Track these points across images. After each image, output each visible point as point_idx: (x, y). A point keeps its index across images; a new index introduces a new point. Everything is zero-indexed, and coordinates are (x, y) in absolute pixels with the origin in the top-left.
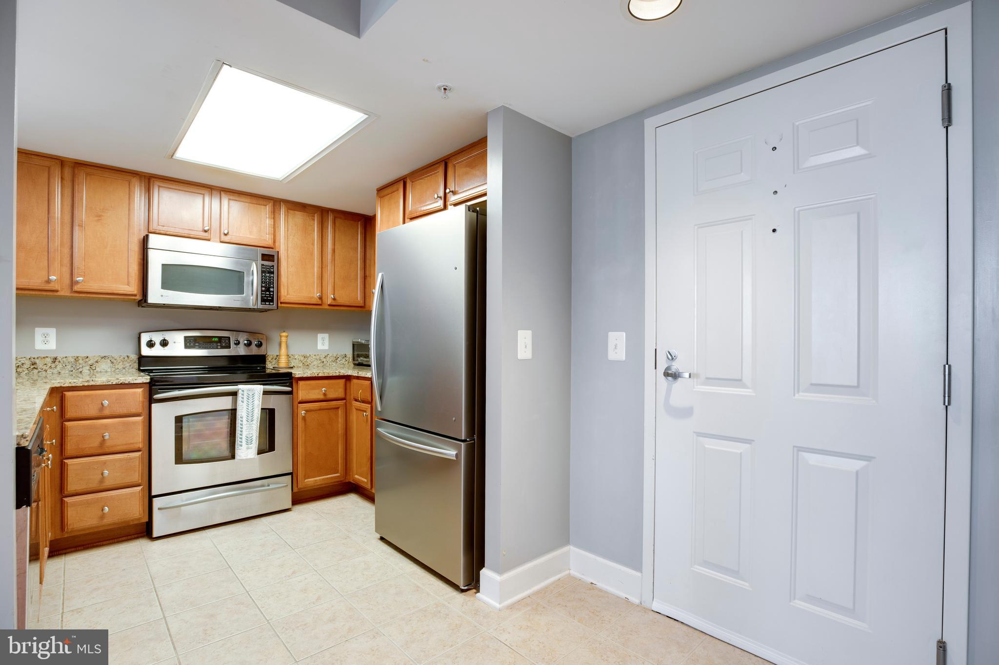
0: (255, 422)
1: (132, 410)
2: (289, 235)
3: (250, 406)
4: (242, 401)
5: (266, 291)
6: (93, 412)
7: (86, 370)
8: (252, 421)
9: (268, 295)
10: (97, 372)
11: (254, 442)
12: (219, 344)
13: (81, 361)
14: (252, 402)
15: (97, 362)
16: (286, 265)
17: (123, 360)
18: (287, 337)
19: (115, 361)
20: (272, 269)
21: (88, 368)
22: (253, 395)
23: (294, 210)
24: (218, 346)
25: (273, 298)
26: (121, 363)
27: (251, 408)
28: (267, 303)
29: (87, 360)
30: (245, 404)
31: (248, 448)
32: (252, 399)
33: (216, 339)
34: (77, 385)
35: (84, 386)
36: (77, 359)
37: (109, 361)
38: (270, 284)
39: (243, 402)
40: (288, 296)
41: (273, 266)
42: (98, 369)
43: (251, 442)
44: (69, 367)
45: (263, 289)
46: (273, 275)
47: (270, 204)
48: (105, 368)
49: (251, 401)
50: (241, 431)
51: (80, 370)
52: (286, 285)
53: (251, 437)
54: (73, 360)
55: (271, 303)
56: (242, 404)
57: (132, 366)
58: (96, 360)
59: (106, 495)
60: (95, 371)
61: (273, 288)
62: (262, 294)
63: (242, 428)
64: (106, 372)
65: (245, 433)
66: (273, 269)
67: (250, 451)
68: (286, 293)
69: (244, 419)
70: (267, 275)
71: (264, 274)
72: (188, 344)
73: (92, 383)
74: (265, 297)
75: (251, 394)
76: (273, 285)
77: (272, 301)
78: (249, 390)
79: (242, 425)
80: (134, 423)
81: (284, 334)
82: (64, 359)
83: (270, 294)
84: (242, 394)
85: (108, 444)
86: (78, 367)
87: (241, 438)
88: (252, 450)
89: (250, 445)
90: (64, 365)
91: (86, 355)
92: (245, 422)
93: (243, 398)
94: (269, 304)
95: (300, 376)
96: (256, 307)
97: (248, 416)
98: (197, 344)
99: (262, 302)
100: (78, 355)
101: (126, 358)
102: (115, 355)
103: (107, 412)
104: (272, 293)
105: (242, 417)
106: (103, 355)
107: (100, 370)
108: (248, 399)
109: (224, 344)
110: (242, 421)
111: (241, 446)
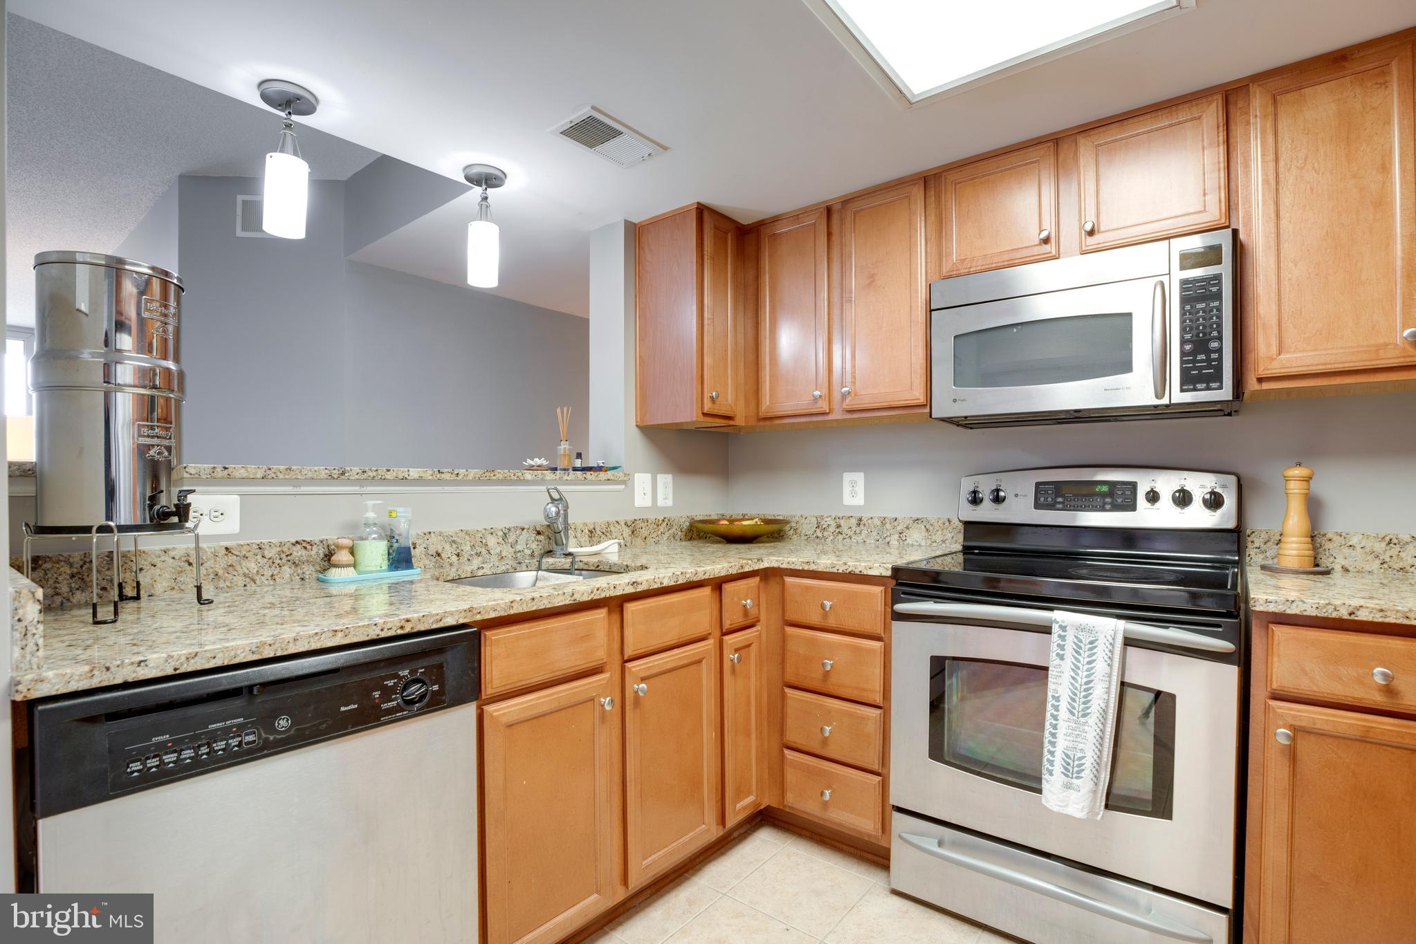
0: (1093, 719)
1: (865, 627)
2: (1281, 169)
3: (1083, 673)
4: (1058, 654)
5: (1194, 353)
6: (814, 618)
7: (894, 542)
8: (1084, 715)
9: (1202, 361)
10: (908, 545)
11: (1087, 774)
12: (1108, 500)
13: (888, 526)
14: (1089, 663)
15: (907, 528)
16: (1273, 265)
17: (942, 525)
18: (1308, 479)
19: (931, 528)
20: (1214, 285)
21: (896, 537)
22: (1091, 643)
23: (1301, 88)
24: (1105, 503)
25: (1219, 369)
26: (939, 533)
27: (1085, 680)
28: (1199, 386)
29: (896, 523)
30: (1067, 664)
31: (1068, 786)
32: (1089, 656)
33: (1105, 489)
34: (797, 567)
35: (803, 570)
36: (883, 521)
37: (923, 527)
38: (1208, 330)
39: (1062, 657)
40: (1282, 356)
41: (1218, 277)
42: (909, 541)
43: (1078, 772)
44: (875, 533)
45: (1188, 347)
46: (1216, 304)
47: (1214, 104)
48: (918, 540)
49: (1084, 659)
50: (1054, 735)
51: (888, 539)
52: (1274, 322)
53: (1080, 759)
54: (879, 523)
55: (1214, 385)
56: (1058, 661)
57: (955, 539)
58: (907, 524)
59: (830, 769)
60: (905, 543)
61: (1220, 338)
62: (1182, 362)
63: (1055, 727)
64: (920, 546)
65: (1062, 744)
66: (1220, 284)
67: (1073, 795)
68: (1274, 350)
69: (1064, 705)
70: (1199, 306)
71: (1188, 307)
72: (1042, 499)
73: (813, 567)
74: (1194, 368)
75: (1086, 639)
76: (1220, 332)
77: (1218, 377)
78: (1081, 628)
79: (1055, 718)
80: (871, 651)
81: (1297, 472)
82: (870, 521)
83: (1209, 360)
84: (1060, 636)
85: (833, 679)
86: (885, 535)
87: (1052, 753)
88: (1080, 794)
89: (1075, 781)
90: (869, 530)
91: (894, 516)
92: (1063, 714)
93: (1062, 647)
94: (1208, 388)
95: (1272, 608)
96: (1165, 401)
97: (1074, 700)
98: (1060, 500)
99: (1182, 384)
100: (885, 516)
101: (947, 524)
102: (932, 516)
103: (832, 622)
104: (1214, 356)
105: (1057, 699)
106: (916, 516)
107: (911, 543)
108: (1077, 652)
109: (1119, 500)
110: (1056, 708)
111: (1051, 774)
